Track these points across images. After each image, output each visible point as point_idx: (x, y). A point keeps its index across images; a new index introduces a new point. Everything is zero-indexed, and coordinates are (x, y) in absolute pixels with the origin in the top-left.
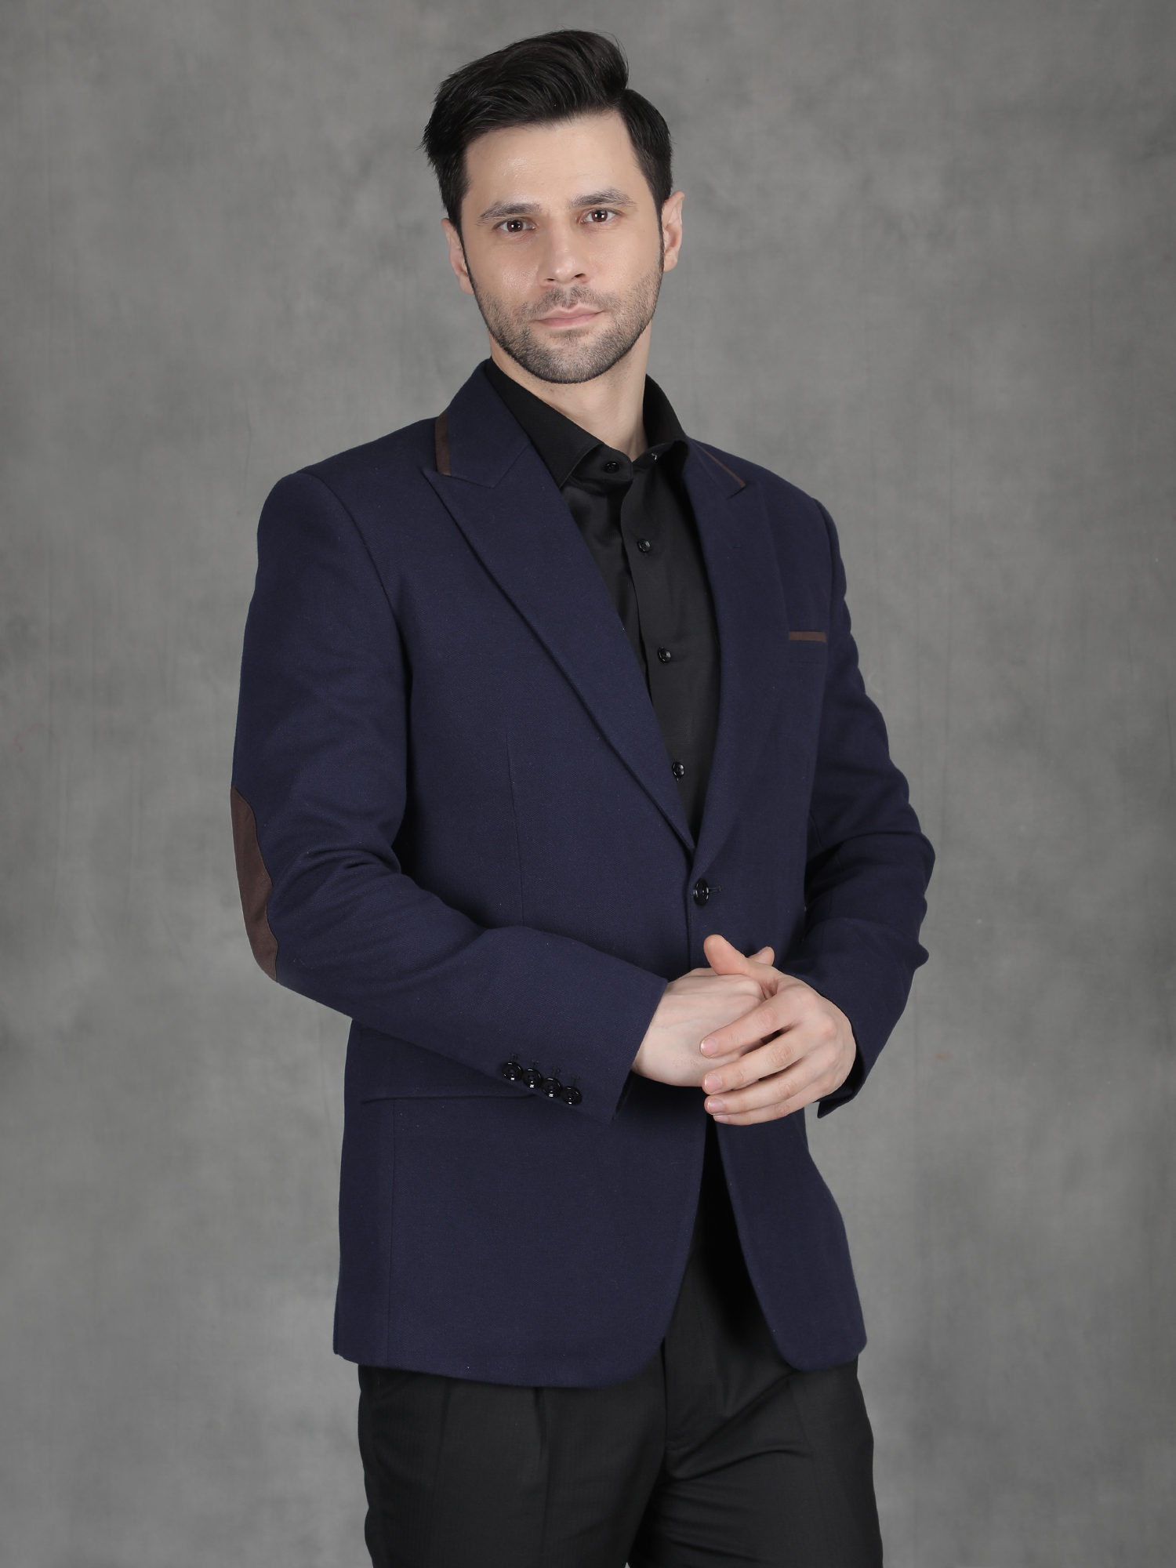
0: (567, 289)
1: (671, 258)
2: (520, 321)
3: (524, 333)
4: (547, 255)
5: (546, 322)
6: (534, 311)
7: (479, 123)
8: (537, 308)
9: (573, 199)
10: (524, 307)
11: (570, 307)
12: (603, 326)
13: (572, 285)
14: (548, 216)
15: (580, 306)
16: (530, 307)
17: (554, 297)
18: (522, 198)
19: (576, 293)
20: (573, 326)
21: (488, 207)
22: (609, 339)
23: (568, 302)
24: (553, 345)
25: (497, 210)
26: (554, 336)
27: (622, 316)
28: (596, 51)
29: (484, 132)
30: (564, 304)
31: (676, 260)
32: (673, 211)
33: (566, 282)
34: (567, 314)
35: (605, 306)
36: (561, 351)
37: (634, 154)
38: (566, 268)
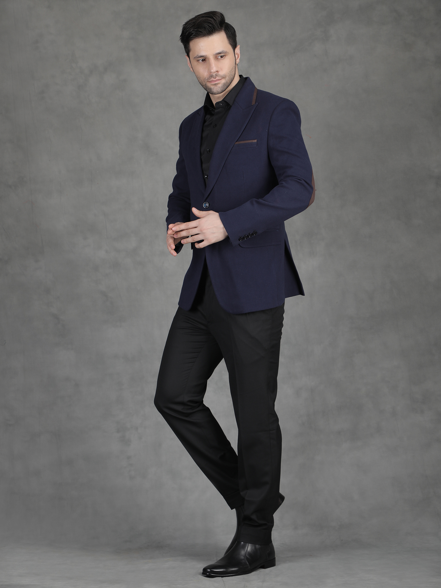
0: (214, 74)
1: (238, 61)
2: (204, 82)
3: (205, 84)
4: (209, 67)
5: (210, 82)
6: (207, 80)
7: (192, 37)
8: (208, 79)
9: (214, 53)
10: (205, 78)
11: (215, 79)
12: (223, 81)
13: (215, 73)
14: (209, 57)
15: (217, 78)
16: (206, 79)
17: (212, 76)
18: (203, 53)
19: (216, 75)
20: (216, 83)
21: (196, 56)
22: (224, 84)
23: (215, 78)
24: (212, 87)
25: (198, 57)
26: (212, 85)
27: (227, 78)
28: (217, 17)
29: (193, 40)
30: (214, 78)
31: (239, 61)
32: (238, 50)
33: (214, 73)
34: (214, 80)
35: (224, 77)
36: (214, 88)
37: (228, 41)
38: (214, 69)
